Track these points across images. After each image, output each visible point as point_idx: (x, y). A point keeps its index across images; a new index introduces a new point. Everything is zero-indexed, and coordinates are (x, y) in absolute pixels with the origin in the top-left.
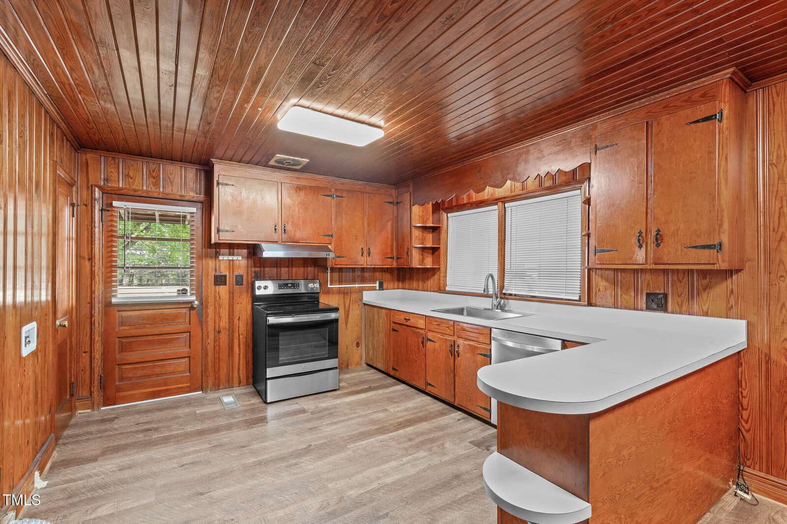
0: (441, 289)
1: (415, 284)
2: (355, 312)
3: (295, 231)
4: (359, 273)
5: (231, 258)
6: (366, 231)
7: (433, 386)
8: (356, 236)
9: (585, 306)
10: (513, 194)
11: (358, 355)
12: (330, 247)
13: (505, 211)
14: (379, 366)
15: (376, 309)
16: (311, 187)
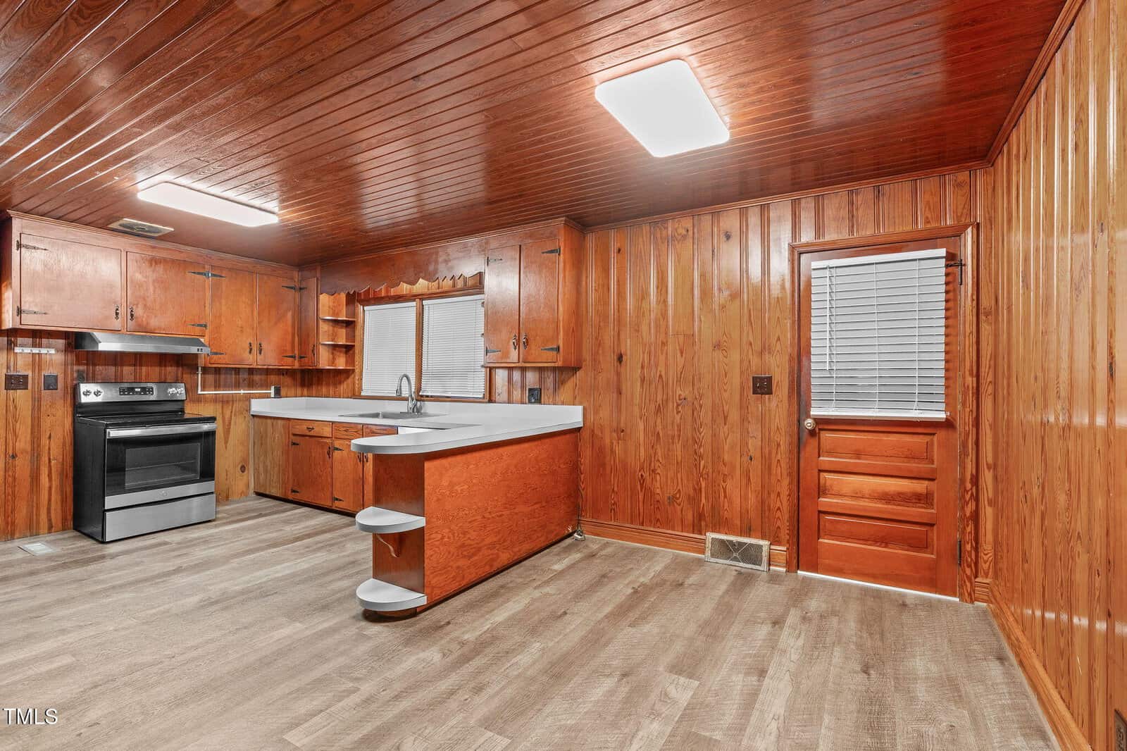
0: (356, 395)
1: (324, 390)
2: (240, 427)
3: (148, 316)
4: (246, 376)
5: (36, 351)
6: (256, 321)
7: (340, 500)
8: (242, 327)
9: (486, 403)
10: (430, 291)
11: (245, 482)
12: (202, 340)
13: (423, 309)
14: (274, 492)
15: (269, 421)
16: (173, 261)
